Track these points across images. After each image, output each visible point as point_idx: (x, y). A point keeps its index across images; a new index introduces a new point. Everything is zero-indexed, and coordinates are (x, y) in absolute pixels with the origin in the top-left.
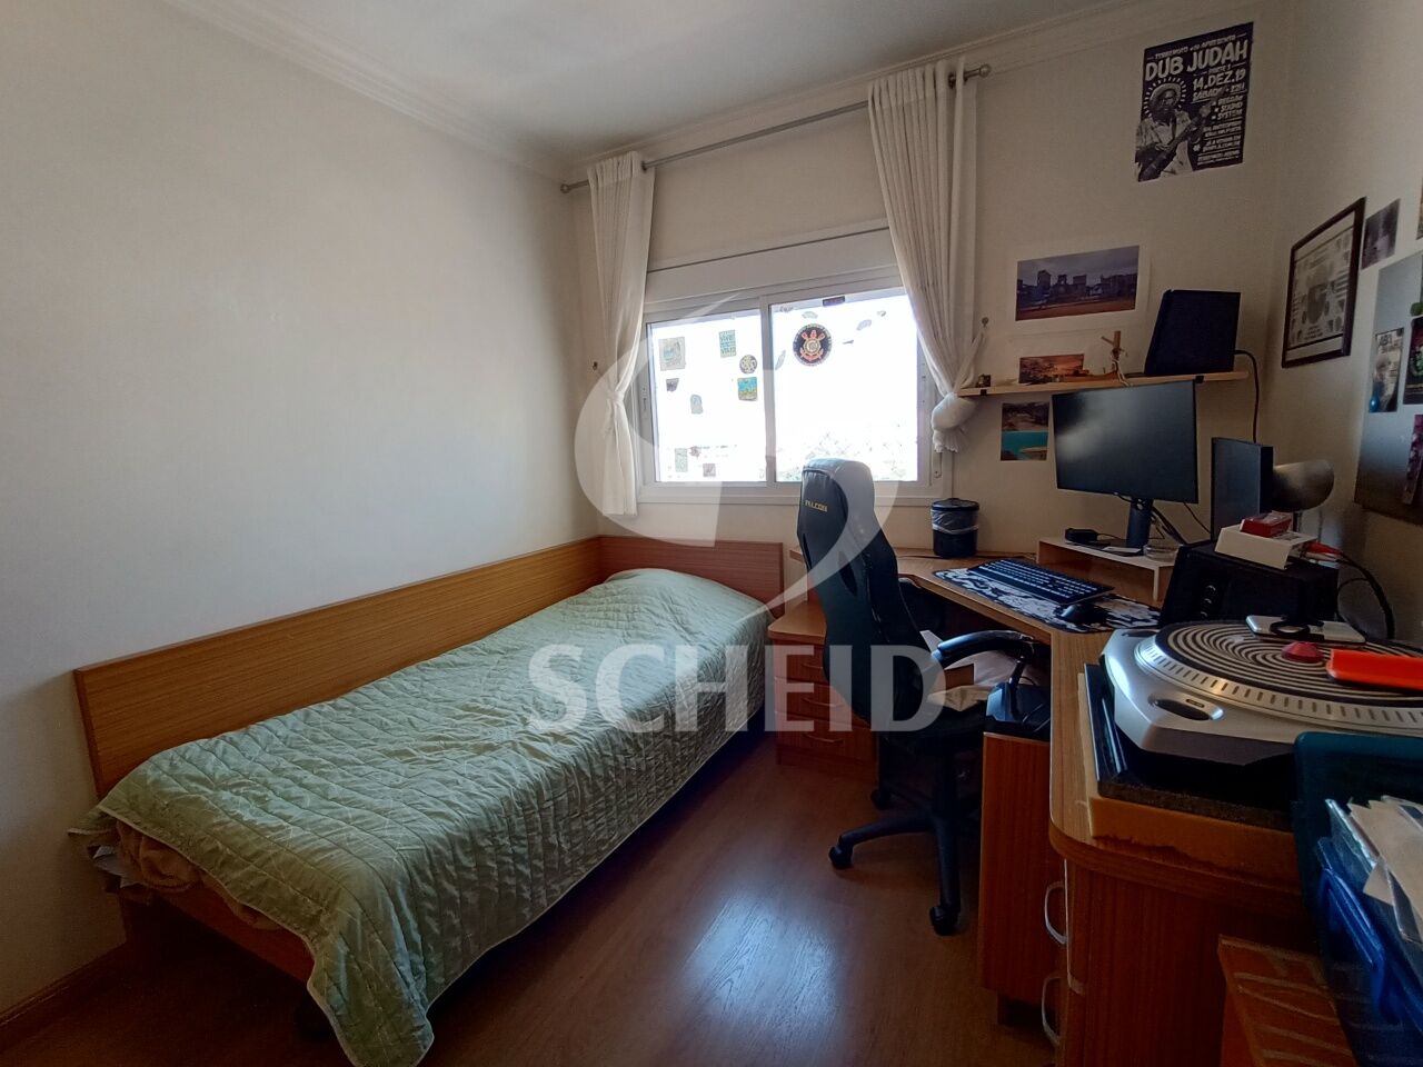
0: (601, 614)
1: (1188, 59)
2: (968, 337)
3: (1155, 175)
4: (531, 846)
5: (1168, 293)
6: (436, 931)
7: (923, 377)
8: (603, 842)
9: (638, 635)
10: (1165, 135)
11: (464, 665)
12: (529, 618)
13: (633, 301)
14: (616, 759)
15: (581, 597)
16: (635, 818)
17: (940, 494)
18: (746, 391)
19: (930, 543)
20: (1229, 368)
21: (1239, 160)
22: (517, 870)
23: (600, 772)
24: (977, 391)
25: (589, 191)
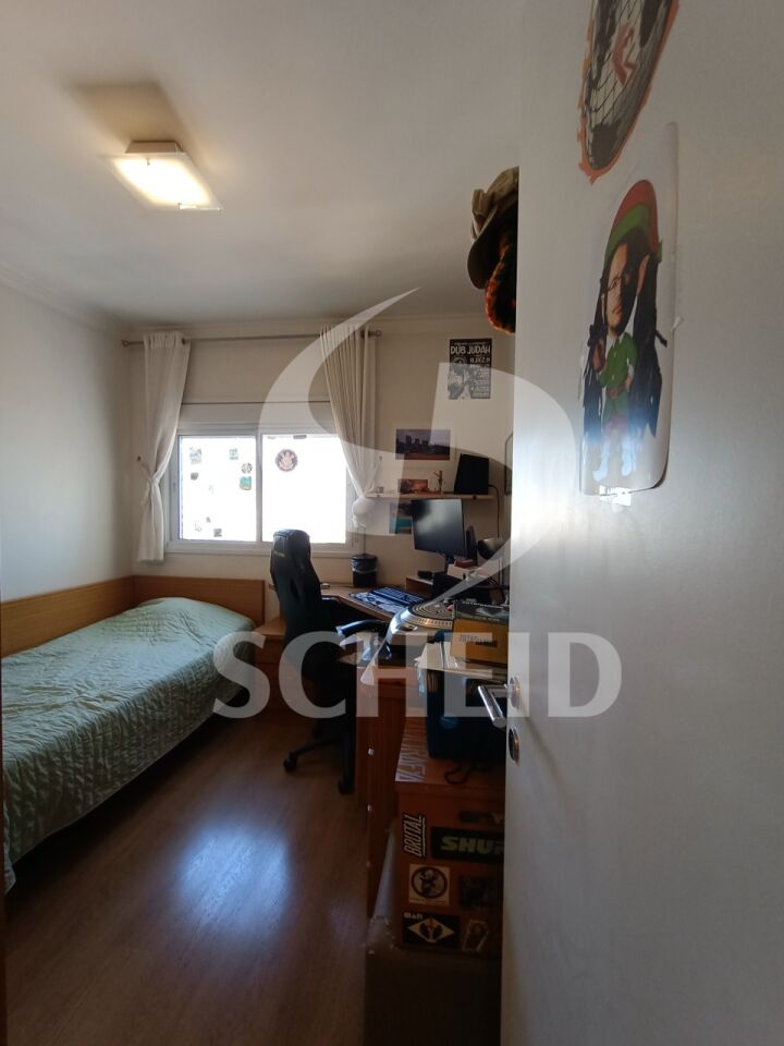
0: (134, 628)
1: (467, 349)
2: (372, 465)
3: (456, 398)
4: (86, 763)
5: (462, 455)
6: (19, 815)
7: (349, 485)
8: (133, 767)
9: (161, 640)
10: (459, 380)
11: (24, 664)
12: (75, 633)
13: (170, 420)
14: (145, 711)
15: (118, 618)
16: (156, 753)
17: (357, 551)
18: (245, 484)
19: (351, 579)
20: (487, 494)
21: (489, 398)
22: (75, 779)
23: (135, 719)
24: (375, 495)
25: (144, 348)
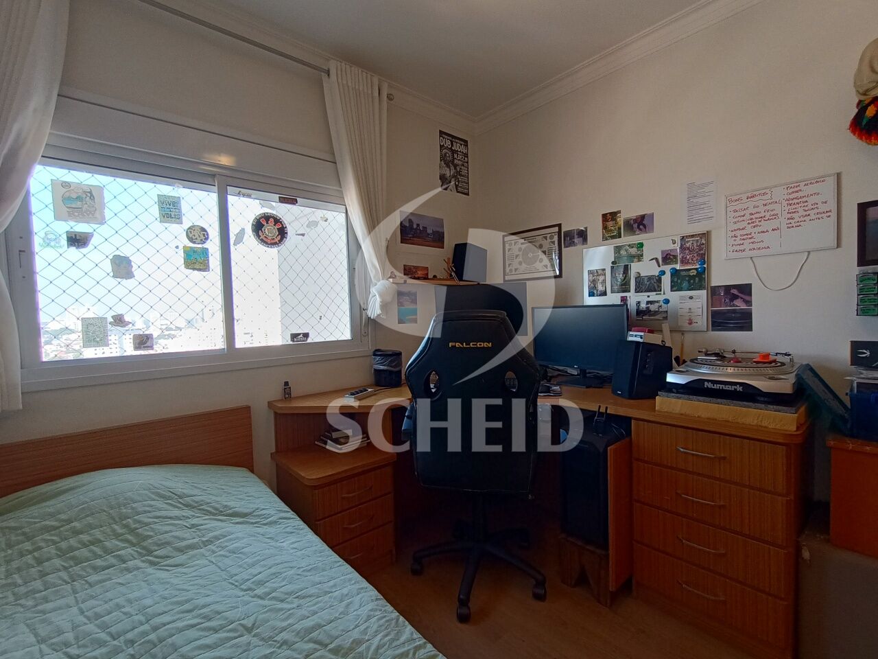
5: (456, 245)
10: (447, 172)
18: (196, 260)
21: (468, 195)
